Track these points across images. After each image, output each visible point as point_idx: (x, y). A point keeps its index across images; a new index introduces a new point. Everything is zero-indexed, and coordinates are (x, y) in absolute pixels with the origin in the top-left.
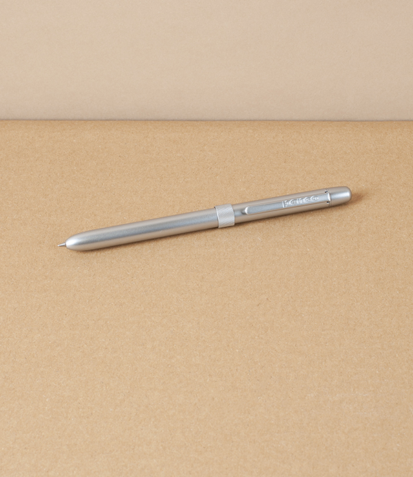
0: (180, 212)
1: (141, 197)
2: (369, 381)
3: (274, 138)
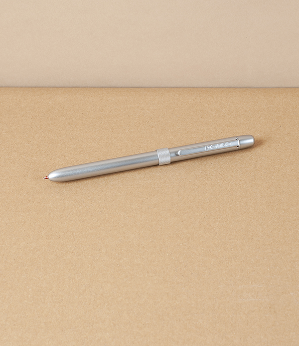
1: (98, 143)
3: (194, 100)
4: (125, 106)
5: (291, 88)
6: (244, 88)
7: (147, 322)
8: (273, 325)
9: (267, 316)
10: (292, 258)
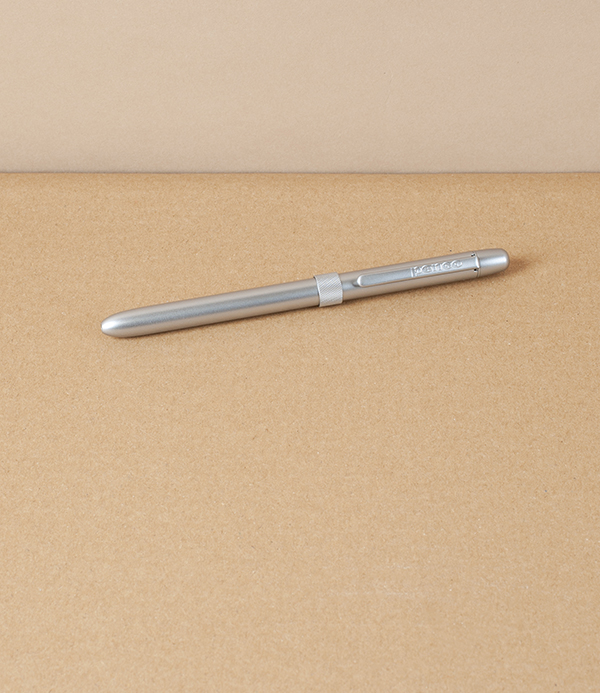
0: (143, 305)
1: (87, 283)
2: (412, 548)
3: (279, 198)
4: (142, 210)
5: (473, 173)
6: (380, 173)
7: (181, 640)
8: (431, 645)
9: (420, 626)
10: (471, 511)
